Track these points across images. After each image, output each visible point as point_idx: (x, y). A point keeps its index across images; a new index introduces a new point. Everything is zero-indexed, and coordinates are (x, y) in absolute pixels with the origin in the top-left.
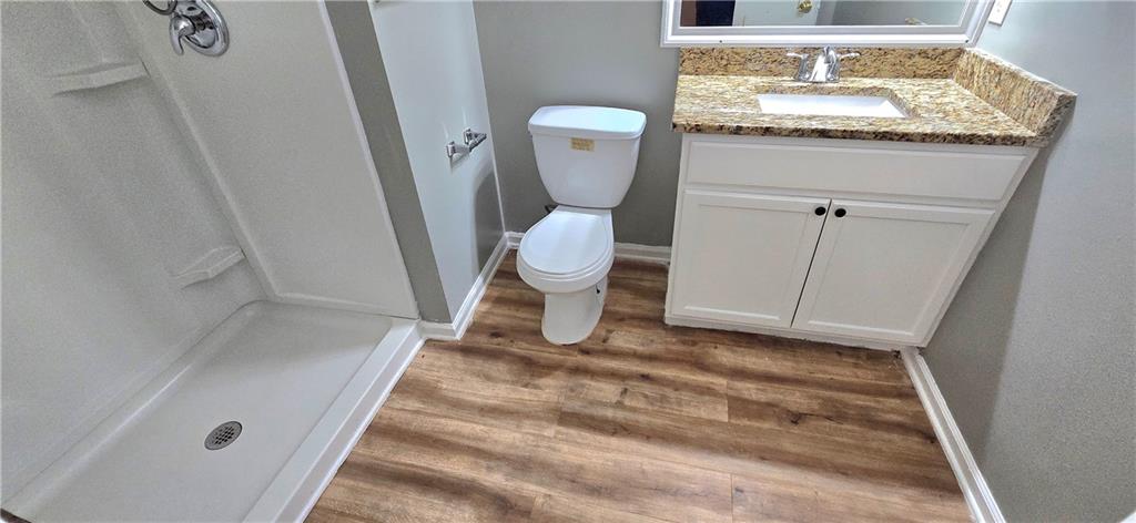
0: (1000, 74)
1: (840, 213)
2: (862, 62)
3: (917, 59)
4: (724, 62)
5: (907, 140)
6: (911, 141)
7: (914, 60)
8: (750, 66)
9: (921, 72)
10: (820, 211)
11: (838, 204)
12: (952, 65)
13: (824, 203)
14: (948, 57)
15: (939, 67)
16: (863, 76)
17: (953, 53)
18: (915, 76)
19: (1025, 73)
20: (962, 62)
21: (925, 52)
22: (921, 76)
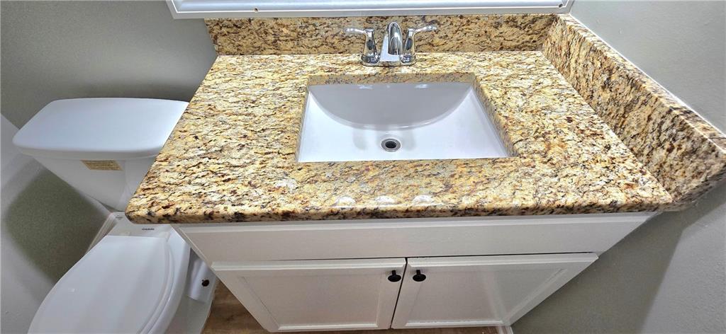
0: (610, 71)
1: (419, 276)
2: (442, 34)
3: (504, 28)
4: (271, 38)
5: (500, 215)
6: (505, 215)
7: (501, 30)
8: (306, 41)
9: (509, 44)
10: (394, 277)
11: (414, 264)
12: (543, 34)
13: (399, 265)
14: (539, 25)
15: (528, 38)
16: (444, 51)
17: (544, 21)
18: (501, 49)
19: (650, 84)
20: (555, 33)
21: (514, 20)
22: (509, 49)
